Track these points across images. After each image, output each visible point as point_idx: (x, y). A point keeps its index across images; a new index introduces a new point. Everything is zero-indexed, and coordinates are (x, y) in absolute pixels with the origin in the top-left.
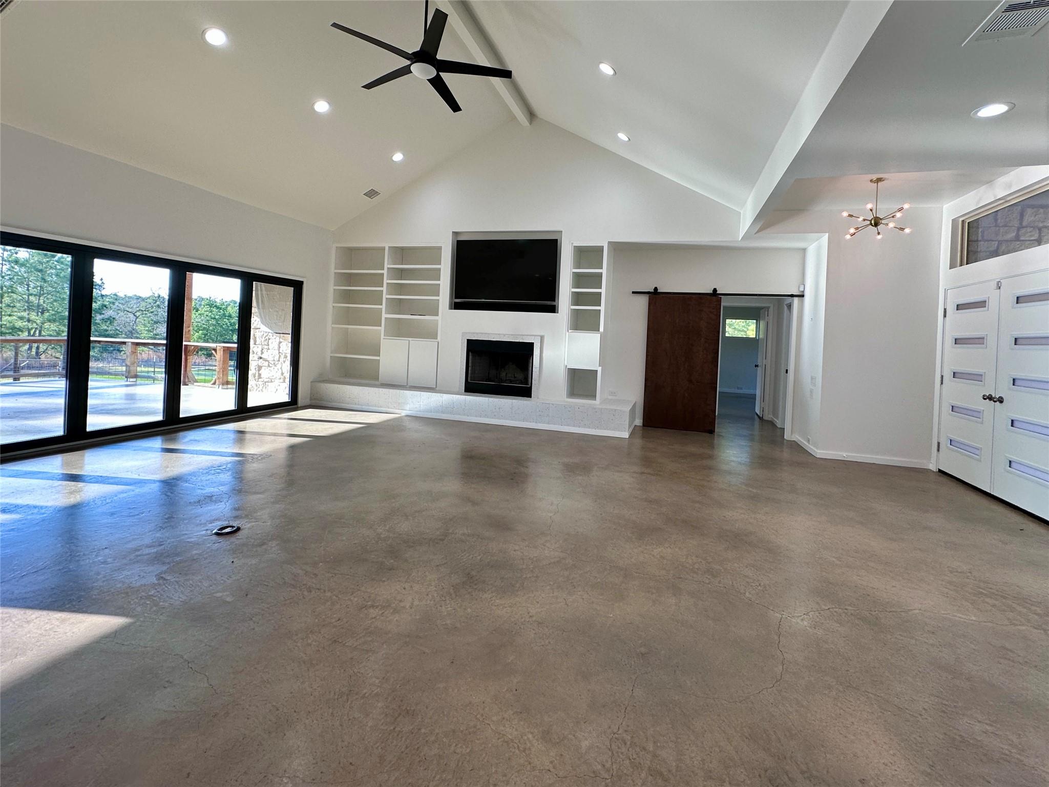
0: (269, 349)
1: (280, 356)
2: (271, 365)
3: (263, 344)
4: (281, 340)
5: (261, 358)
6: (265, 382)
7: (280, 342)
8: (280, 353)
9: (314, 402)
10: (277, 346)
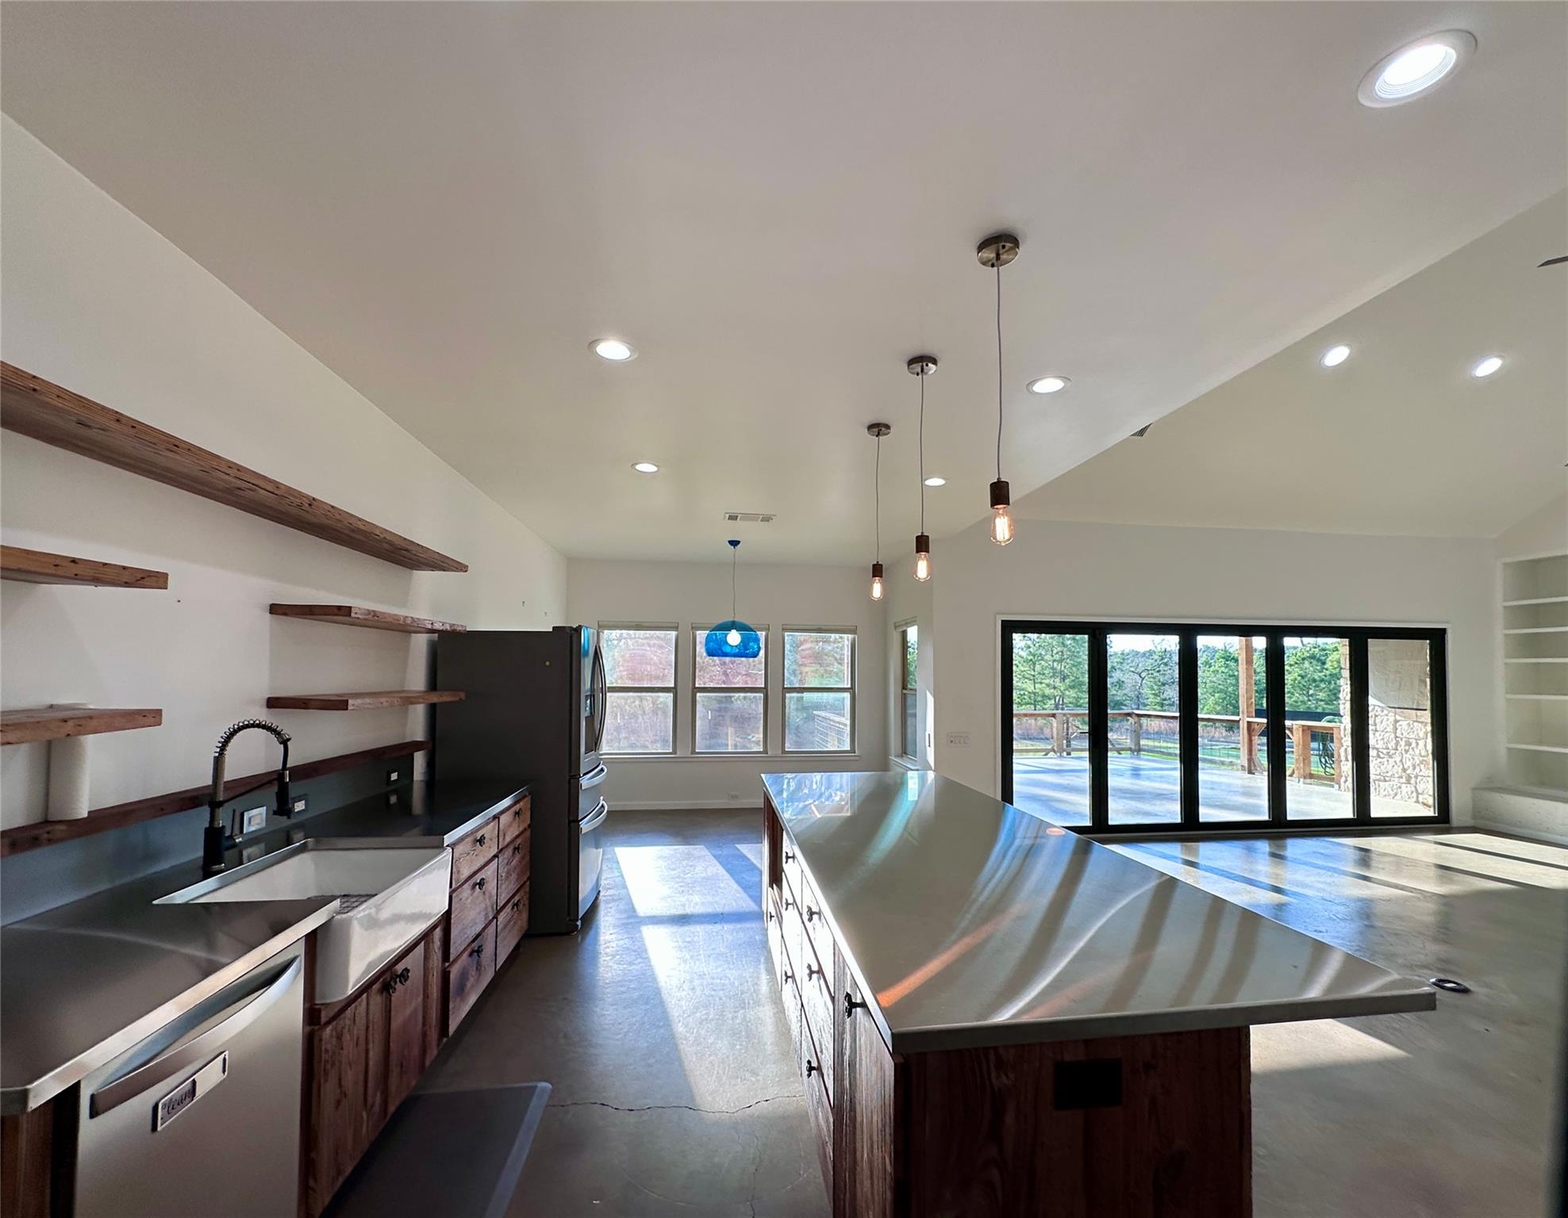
1: (1397, 743)
4: (1398, 718)
7: (1396, 721)
8: (1396, 737)
9: (1480, 823)
10: (1391, 727)
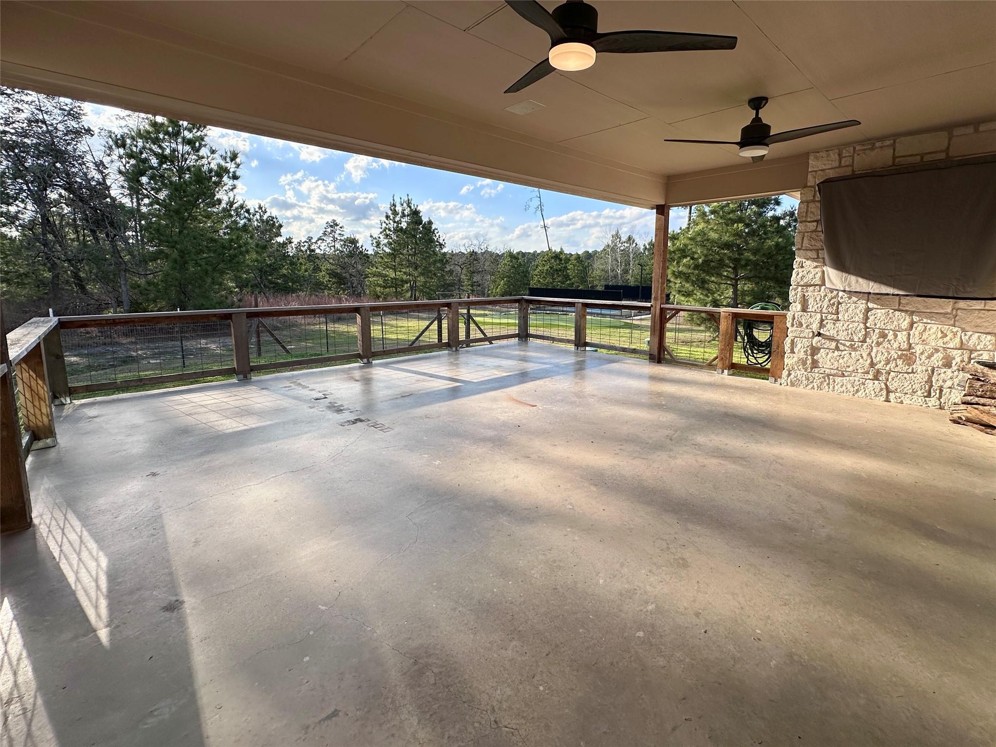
0: (838, 320)
1: (866, 335)
2: (842, 347)
3: (824, 310)
4: (871, 305)
5: (819, 334)
6: (828, 375)
7: (868, 310)
8: (867, 328)
10: (861, 316)
